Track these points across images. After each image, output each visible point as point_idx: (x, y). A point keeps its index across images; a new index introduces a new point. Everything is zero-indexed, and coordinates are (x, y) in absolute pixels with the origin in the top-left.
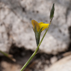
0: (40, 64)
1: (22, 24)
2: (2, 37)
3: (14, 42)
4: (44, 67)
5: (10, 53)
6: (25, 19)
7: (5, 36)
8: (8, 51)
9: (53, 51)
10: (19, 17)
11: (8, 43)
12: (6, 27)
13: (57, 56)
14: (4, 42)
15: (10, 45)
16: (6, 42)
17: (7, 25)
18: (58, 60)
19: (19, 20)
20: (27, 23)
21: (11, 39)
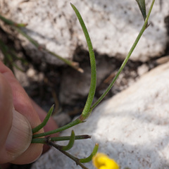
0: (121, 76)
1: (91, 15)
2: (62, 35)
3: (80, 43)
4: (128, 81)
5: (74, 60)
6: (96, 7)
7: (67, 34)
8: (71, 56)
9: (141, 55)
10: (86, 4)
11: (71, 45)
12: (66, 20)
13: (147, 63)
14: (65, 44)
15: (74, 48)
16: (68, 43)
17: (68, 17)
18: (150, 70)
19: (87, 8)
20: (99, 12)
21: (75, 39)
